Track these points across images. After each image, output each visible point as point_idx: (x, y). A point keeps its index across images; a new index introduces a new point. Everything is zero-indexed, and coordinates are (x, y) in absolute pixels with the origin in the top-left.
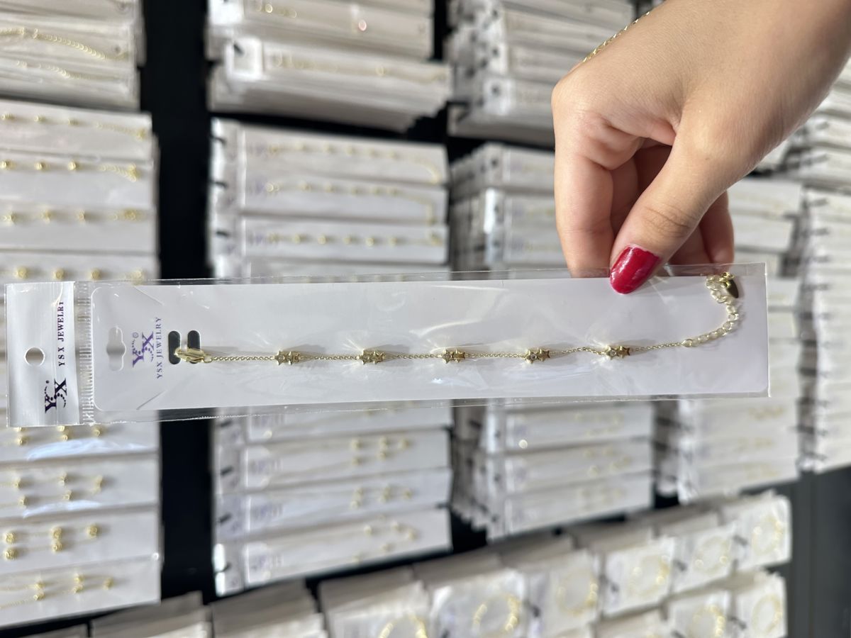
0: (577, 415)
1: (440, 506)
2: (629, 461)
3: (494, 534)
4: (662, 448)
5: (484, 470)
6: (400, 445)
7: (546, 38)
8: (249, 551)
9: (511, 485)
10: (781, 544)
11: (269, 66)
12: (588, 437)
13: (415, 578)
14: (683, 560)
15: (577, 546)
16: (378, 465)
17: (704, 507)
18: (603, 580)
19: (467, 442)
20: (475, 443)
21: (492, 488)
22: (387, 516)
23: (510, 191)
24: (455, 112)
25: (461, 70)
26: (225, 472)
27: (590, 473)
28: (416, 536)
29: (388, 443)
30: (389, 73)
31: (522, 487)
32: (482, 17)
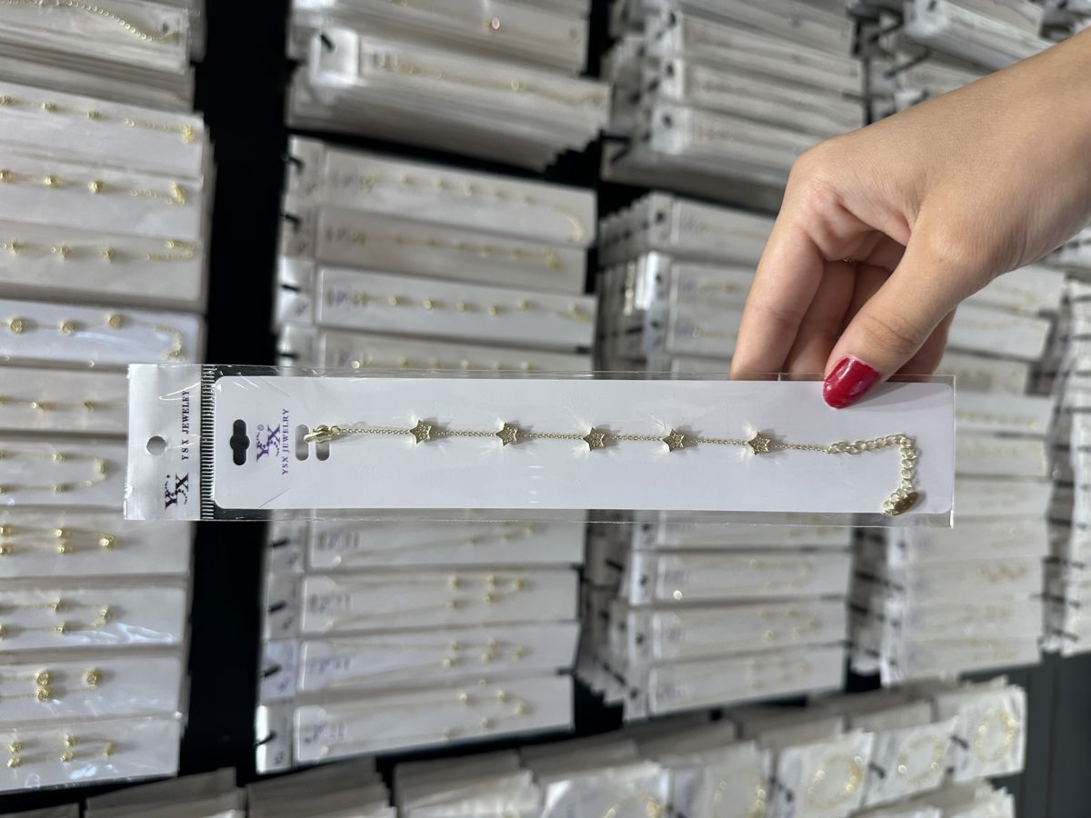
0: (752, 560)
1: (561, 672)
2: (817, 625)
3: (632, 713)
4: (860, 611)
5: (623, 627)
6: (514, 586)
7: (737, 56)
8: (301, 717)
9: (657, 650)
10: (1014, 750)
11: (367, 69)
12: (765, 592)
13: (523, 765)
14: (880, 763)
15: (741, 736)
16: (483, 612)
17: (911, 693)
18: (773, 782)
19: (602, 588)
20: (614, 590)
21: (633, 651)
22: (491, 680)
23: (678, 256)
24: (610, 150)
25: (622, 94)
26: (276, 608)
27: (765, 639)
28: (528, 710)
29: (496, 582)
30: (527, 89)
31: (674, 652)
32: (654, 25)
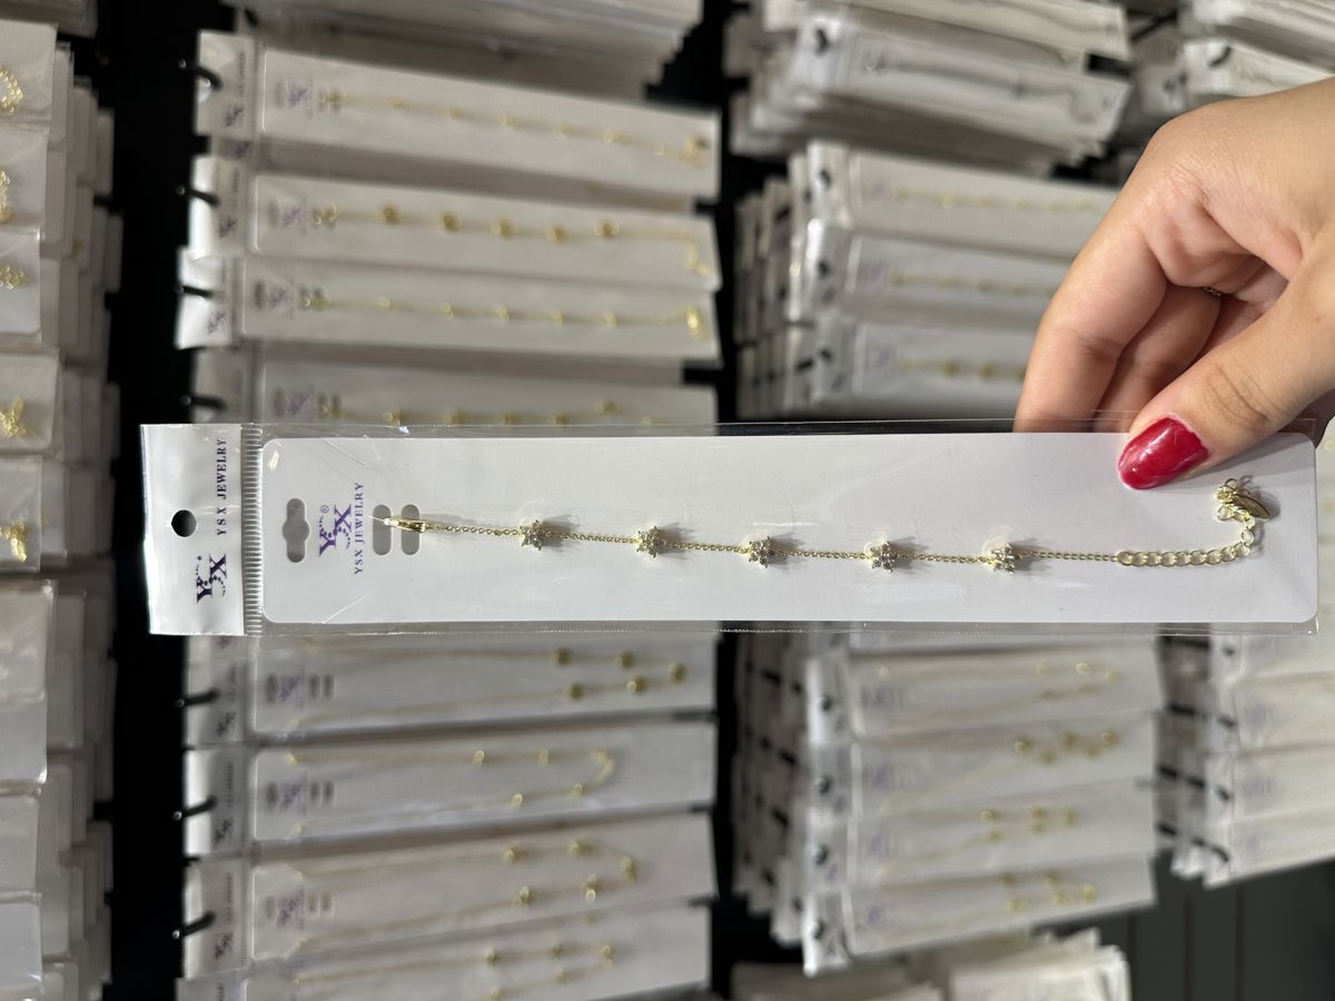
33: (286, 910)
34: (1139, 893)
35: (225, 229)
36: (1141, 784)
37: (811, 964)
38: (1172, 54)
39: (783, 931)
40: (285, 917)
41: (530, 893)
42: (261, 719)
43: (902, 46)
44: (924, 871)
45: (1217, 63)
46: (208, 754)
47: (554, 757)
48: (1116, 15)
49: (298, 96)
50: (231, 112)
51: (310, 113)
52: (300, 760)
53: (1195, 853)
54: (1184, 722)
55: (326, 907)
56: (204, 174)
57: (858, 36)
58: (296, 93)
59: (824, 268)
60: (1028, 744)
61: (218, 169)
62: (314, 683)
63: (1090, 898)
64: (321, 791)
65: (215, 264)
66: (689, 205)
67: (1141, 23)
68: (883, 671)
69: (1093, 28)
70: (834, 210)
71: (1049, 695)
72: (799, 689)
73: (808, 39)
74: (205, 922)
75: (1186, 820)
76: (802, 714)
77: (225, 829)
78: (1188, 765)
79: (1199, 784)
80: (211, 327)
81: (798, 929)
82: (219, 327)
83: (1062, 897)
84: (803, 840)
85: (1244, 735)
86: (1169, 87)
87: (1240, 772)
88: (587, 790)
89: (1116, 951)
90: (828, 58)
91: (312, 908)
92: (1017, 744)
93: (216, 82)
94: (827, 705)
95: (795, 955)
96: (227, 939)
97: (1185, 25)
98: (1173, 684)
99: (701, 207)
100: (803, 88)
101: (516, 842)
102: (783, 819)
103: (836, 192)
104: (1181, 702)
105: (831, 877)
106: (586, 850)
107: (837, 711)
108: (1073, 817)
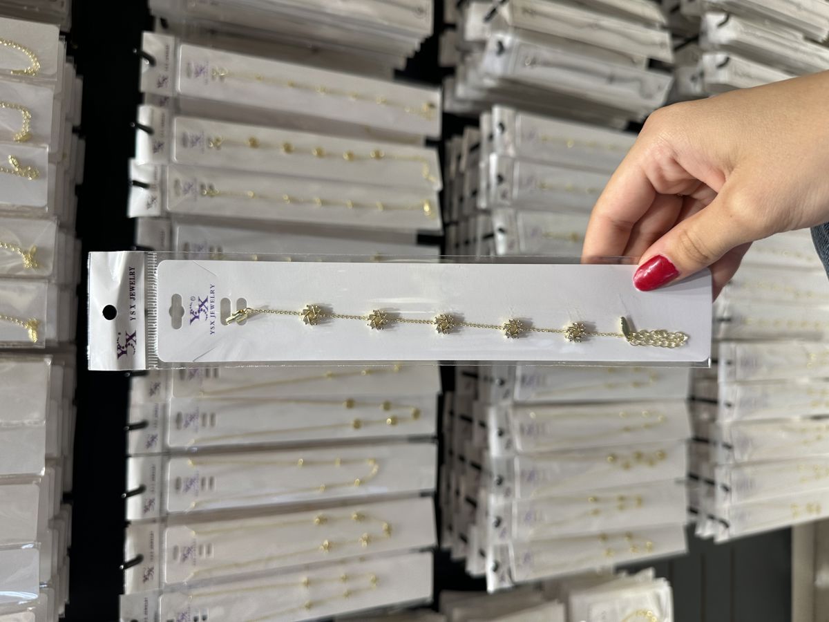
33: (186, 553)
34: (679, 546)
35: (157, 148)
36: (678, 482)
37: (491, 587)
38: (696, 60)
39: (473, 569)
40: (185, 557)
41: (329, 544)
42: (173, 439)
43: (545, 52)
44: (555, 532)
45: (721, 66)
46: (141, 459)
47: (343, 462)
48: (665, 37)
49: (200, 71)
50: (161, 80)
51: (206, 82)
52: (195, 463)
53: (709, 523)
54: (702, 447)
55: (209, 552)
56: (144, 115)
57: (521, 45)
58: (199, 70)
59: (500, 178)
60: (614, 458)
61: (152, 112)
62: (204, 416)
63: (651, 548)
64: (207, 482)
65: (151, 169)
66: (422, 141)
67: (679, 42)
68: (532, 414)
69: (653, 44)
70: (505, 147)
71: (627, 429)
72: (483, 425)
73: (492, 46)
74: (138, 560)
75: (704, 504)
76: (485, 439)
77: (150, 504)
78: (705, 472)
79: (711, 483)
80: (149, 206)
81: (484, 567)
82: (153, 205)
83: (635, 548)
84: (487, 514)
85: (737, 454)
86: (693, 79)
87: (735, 476)
88: (362, 483)
89: (665, 580)
90: (504, 57)
91: (201, 553)
92: (609, 458)
93: (152, 61)
94: (501, 433)
95: (481, 583)
96: (151, 570)
97: (703, 44)
98: (697, 425)
99: (429, 143)
100: (488, 75)
101: (321, 513)
102: (473, 503)
103: (507, 136)
104: (701, 435)
105: (502, 535)
106: (361, 517)
107: (506, 437)
108: (640, 501)
